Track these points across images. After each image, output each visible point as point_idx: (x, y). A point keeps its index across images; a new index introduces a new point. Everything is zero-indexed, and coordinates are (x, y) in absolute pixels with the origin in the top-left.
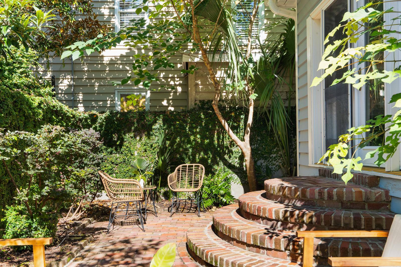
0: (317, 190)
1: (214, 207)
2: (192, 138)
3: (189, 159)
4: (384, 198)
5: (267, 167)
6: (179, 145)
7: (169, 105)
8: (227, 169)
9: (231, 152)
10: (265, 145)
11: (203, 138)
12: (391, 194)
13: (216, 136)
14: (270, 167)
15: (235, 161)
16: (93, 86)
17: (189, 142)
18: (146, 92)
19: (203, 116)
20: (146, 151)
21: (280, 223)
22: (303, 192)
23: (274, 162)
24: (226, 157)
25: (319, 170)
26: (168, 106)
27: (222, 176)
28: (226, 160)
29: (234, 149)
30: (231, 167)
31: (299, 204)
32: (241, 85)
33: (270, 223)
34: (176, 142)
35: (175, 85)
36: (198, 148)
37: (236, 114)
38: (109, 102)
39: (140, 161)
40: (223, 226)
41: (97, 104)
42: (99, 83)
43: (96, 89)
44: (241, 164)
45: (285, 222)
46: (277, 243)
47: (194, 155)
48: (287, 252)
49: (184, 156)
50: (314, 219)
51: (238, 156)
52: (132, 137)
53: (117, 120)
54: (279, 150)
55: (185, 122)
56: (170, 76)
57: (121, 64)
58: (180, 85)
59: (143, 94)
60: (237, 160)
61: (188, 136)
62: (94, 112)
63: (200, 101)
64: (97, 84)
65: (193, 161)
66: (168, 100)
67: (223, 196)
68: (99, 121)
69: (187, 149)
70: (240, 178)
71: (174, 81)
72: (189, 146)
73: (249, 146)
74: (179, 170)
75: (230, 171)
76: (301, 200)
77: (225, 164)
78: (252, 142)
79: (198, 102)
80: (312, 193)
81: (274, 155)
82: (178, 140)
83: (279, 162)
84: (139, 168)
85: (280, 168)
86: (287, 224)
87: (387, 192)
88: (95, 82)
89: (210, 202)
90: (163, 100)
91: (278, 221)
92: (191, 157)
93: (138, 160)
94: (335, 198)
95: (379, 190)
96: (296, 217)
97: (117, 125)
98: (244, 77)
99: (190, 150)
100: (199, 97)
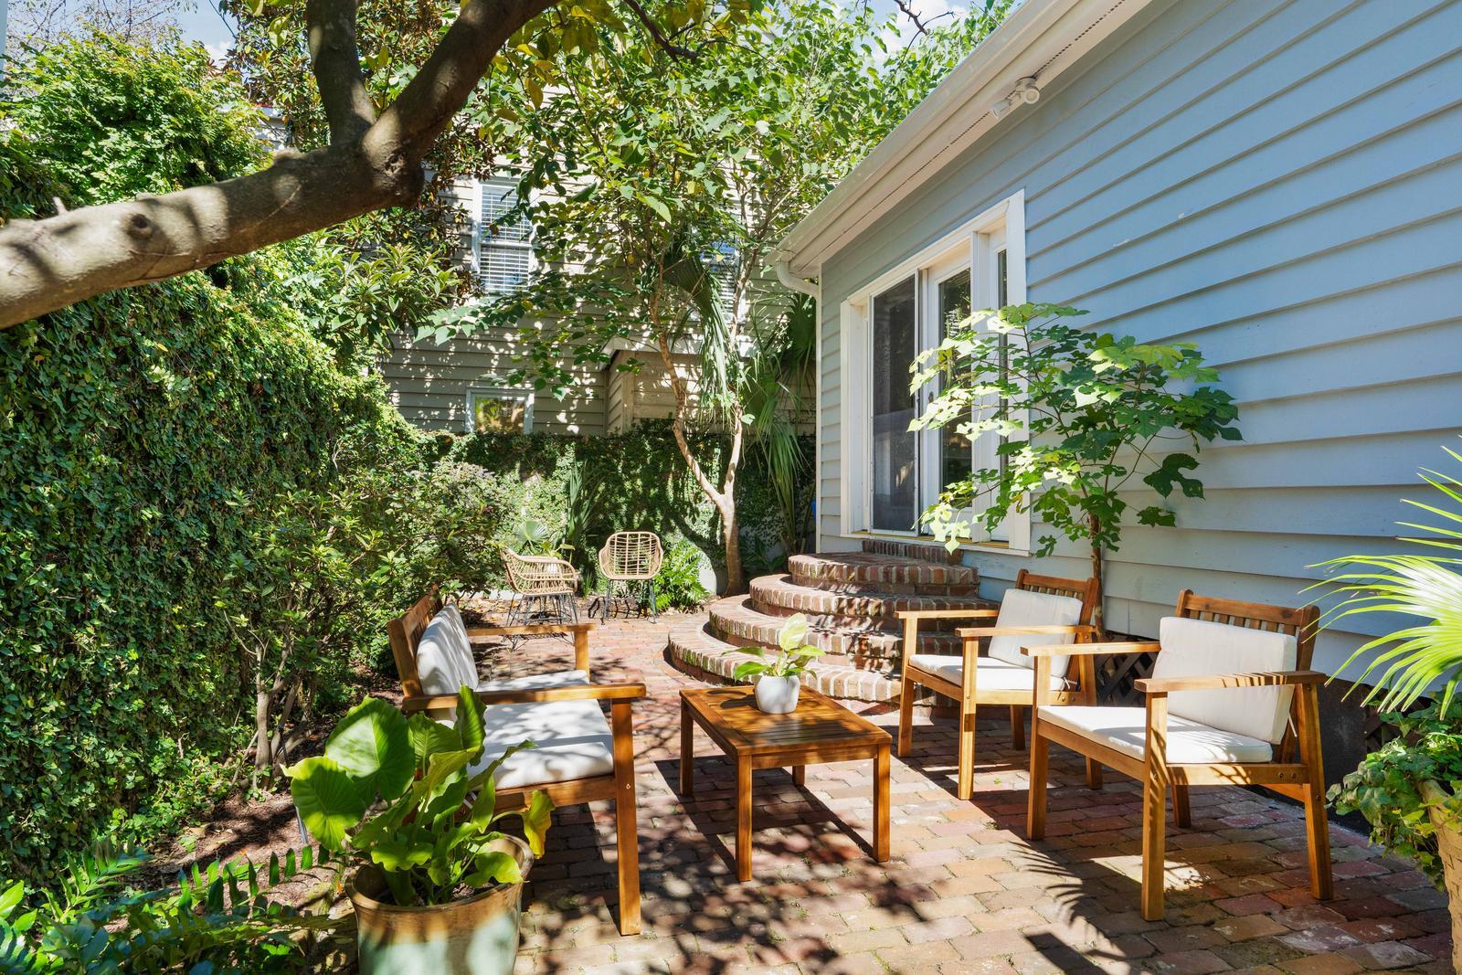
0: (881, 568)
1: (671, 609)
2: (628, 485)
3: (622, 523)
4: (971, 579)
5: (757, 539)
6: (604, 499)
7: (570, 420)
8: (689, 543)
9: (695, 511)
10: (754, 501)
11: (646, 486)
12: (980, 573)
13: (670, 483)
14: (762, 538)
15: (702, 528)
16: (422, 379)
17: (622, 492)
18: (527, 396)
19: (648, 447)
20: (542, 508)
21: (831, 617)
22: (861, 573)
23: (769, 531)
24: (688, 520)
25: (864, 543)
26: (567, 425)
27: (684, 554)
28: (687, 526)
29: (701, 507)
30: (694, 537)
31: (853, 590)
32: (729, 399)
33: (816, 619)
34: (597, 492)
35: (583, 385)
36: (638, 502)
37: (706, 445)
38: (452, 412)
39: (531, 526)
40: (741, 626)
41: (429, 415)
42: (435, 373)
43: (428, 385)
44: (712, 534)
45: (839, 615)
46: (836, 643)
47: (630, 516)
48: (851, 656)
49: (611, 516)
50: (883, 609)
51: (707, 519)
52: (516, 482)
53: (490, 448)
54: (778, 511)
55: (617, 456)
56: (574, 368)
57: (479, 341)
58: (591, 386)
59: (520, 399)
60: (706, 526)
61: (619, 482)
62: (444, 432)
63: (642, 420)
64: (430, 376)
65: (629, 526)
66: (569, 413)
67: (688, 588)
68: (455, 448)
69: (618, 506)
70: (711, 557)
71: (581, 378)
72: (623, 499)
73: (731, 503)
74: (612, 543)
75: (694, 546)
76: (855, 584)
77: (685, 535)
78: (737, 494)
79: (637, 422)
80: (875, 573)
81: (769, 519)
82: (602, 488)
83: (776, 531)
84: (529, 538)
85: (779, 540)
86: (842, 618)
87: (975, 571)
88: (425, 373)
89: (665, 599)
90: (559, 413)
91: (827, 614)
92: (625, 520)
93: (528, 523)
94: (907, 580)
95: (962, 569)
96: (856, 607)
97: (489, 457)
98: (732, 386)
99: (624, 507)
100: (640, 413)
